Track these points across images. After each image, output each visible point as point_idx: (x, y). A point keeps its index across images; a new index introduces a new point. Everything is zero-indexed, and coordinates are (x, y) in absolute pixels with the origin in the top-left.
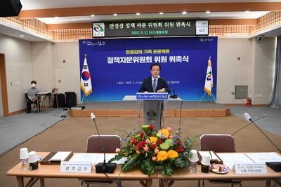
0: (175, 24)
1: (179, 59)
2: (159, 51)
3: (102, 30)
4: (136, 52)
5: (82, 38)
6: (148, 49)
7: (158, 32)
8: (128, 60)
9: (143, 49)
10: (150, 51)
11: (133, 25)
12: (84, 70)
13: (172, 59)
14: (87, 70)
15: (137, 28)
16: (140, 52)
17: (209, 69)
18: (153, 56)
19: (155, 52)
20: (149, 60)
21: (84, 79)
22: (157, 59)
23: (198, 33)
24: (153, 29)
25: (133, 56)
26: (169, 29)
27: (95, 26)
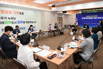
0: (99, 10)
1: (100, 18)
2: (95, 16)
3: (81, 12)
4: (89, 16)
5: (77, 13)
6: (92, 15)
7: (94, 12)
8: (87, 18)
9: (91, 16)
10: (92, 16)
11: (88, 10)
13: (98, 18)
14: (77, 21)
15: (89, 11)
16: (90, 16)
18: (93, 17)
19: (94, 16)
20: (92, 18)
22: (94, 18)
24: (93, 11)
25: (88, 17)
26: (97, 11)
27: (79, 11)
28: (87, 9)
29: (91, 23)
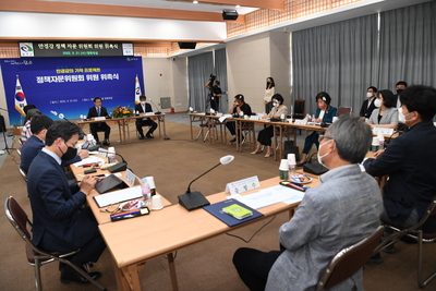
0: (104, 46)
1: (110, 76)
2: (90, 70)
3: (30, 50)
4: (67, 71)
6: (79, 68)
7: (89, 53)
8: (60, 79)
9: (74, 68)
10: (81, 70)
11: (63, 45)
12: (17, 91)
13: (103, 77)
14: (21, 91)
15: (68, 49)
16: (72, 71)
17: (137, 85)
18: (85, 74)
19: (86, 70)
20: (81, 78)
21: (19, 100)
22: (89, 77)
23: (125, 54)
24: (84, 50)
25: (64, 74)
26: (99, 50)
27: (21, 45)
28: (61, 42)
29: (80, 99)
